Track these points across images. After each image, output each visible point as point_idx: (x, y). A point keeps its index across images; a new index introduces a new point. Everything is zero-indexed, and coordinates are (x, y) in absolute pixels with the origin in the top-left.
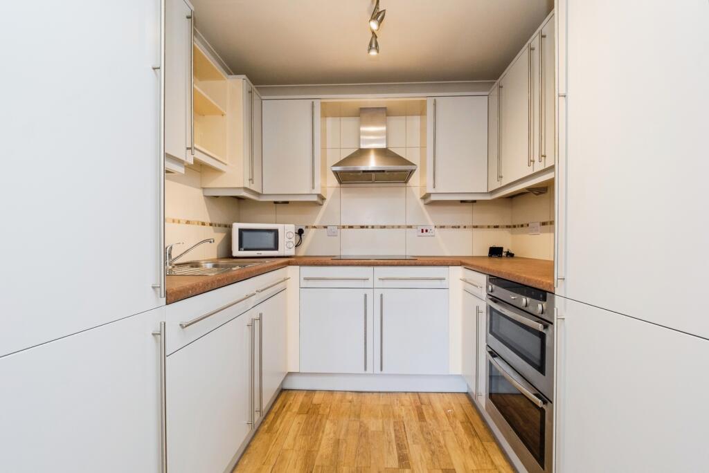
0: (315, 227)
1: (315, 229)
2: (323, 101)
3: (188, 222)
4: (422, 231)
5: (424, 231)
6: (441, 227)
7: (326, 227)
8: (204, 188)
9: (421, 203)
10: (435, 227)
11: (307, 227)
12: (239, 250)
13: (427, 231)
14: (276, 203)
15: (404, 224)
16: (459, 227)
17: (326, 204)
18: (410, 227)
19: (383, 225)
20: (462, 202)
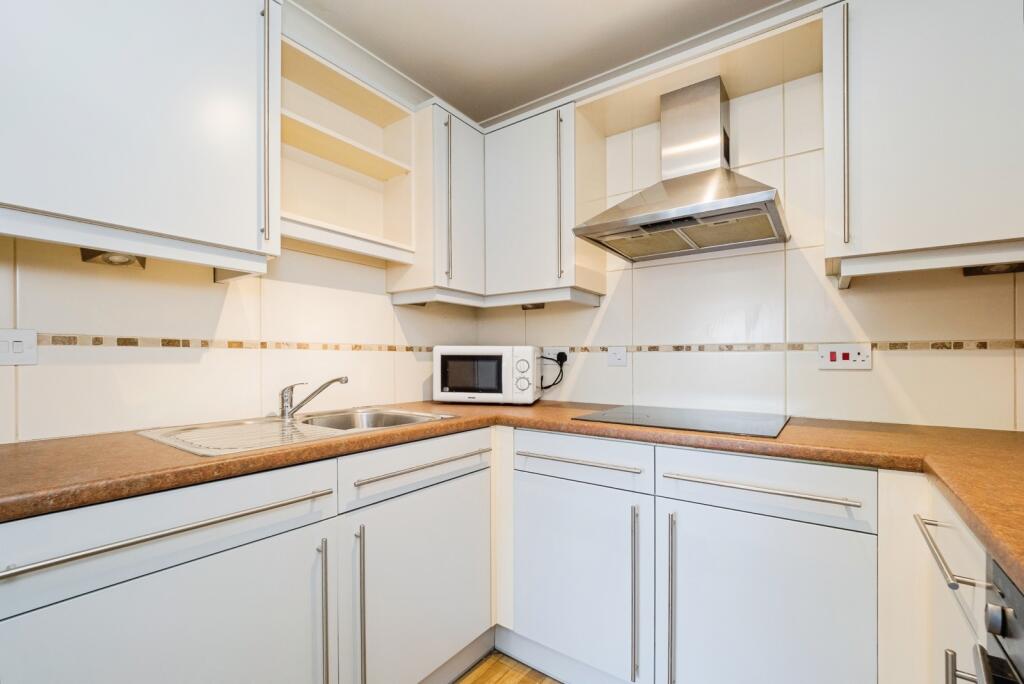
0: (586, 349)
1: (586, 353)
2: (579, 104)
3: (357, 347)
4: (833, 357)
5: (839, 357)
6: (894, 346)
7: (604, 349)
8: (392, 294)
9: (831, 288)
10: (874, 346)
11: (572, 349)
12: (442, 391)
13: (846, 356)
14: (525, 307)
15: (781, 340)
16: (958, 345)
17: (605, 303)
18: (799, 347)
19: (729, 342)
20: (969, 271)
